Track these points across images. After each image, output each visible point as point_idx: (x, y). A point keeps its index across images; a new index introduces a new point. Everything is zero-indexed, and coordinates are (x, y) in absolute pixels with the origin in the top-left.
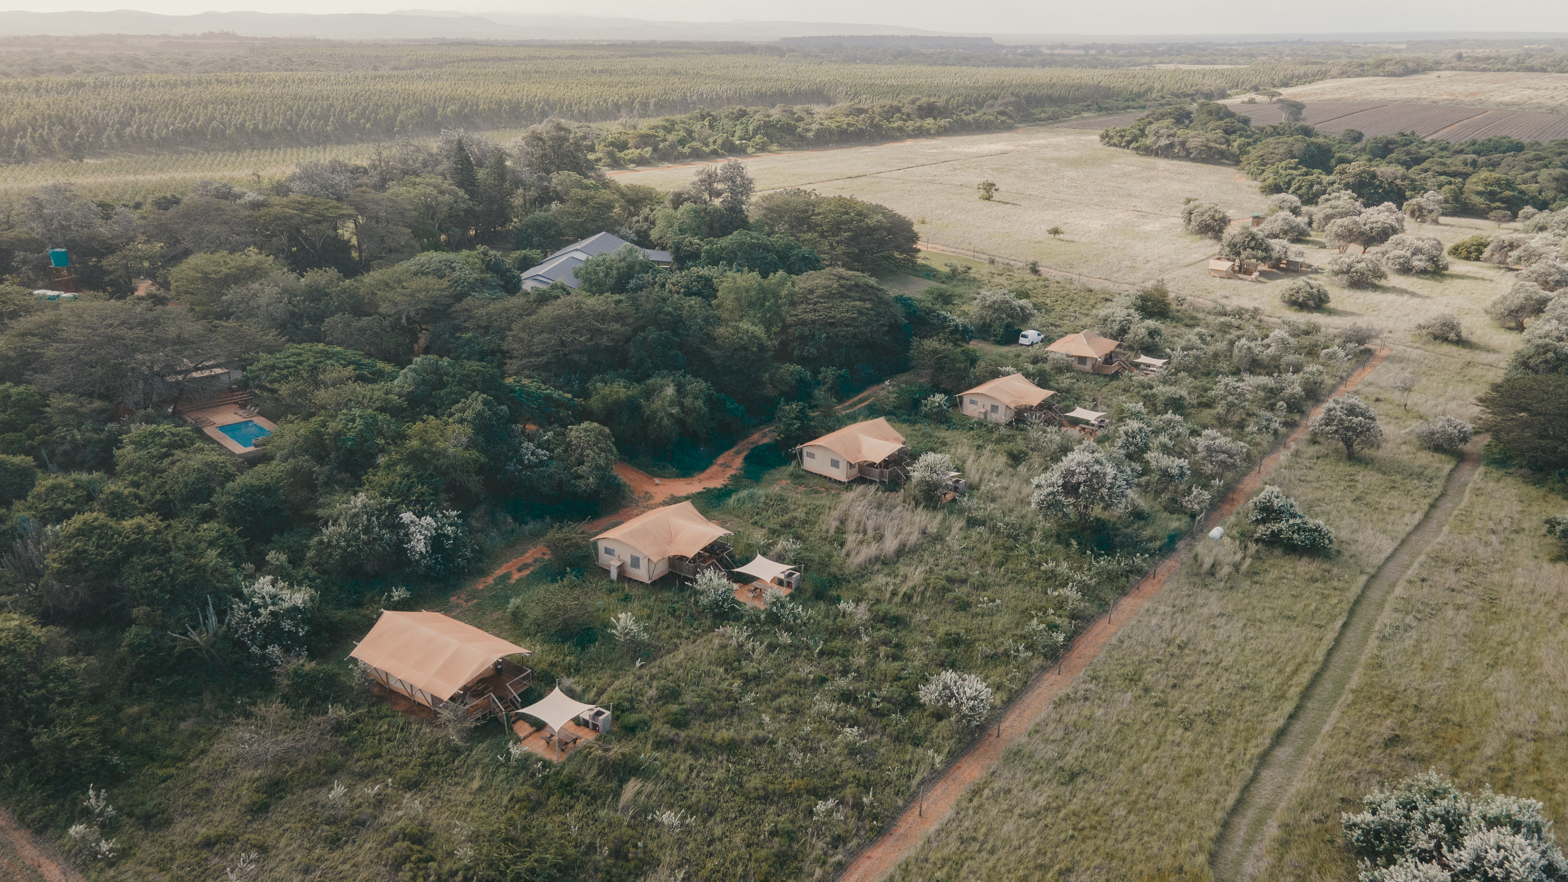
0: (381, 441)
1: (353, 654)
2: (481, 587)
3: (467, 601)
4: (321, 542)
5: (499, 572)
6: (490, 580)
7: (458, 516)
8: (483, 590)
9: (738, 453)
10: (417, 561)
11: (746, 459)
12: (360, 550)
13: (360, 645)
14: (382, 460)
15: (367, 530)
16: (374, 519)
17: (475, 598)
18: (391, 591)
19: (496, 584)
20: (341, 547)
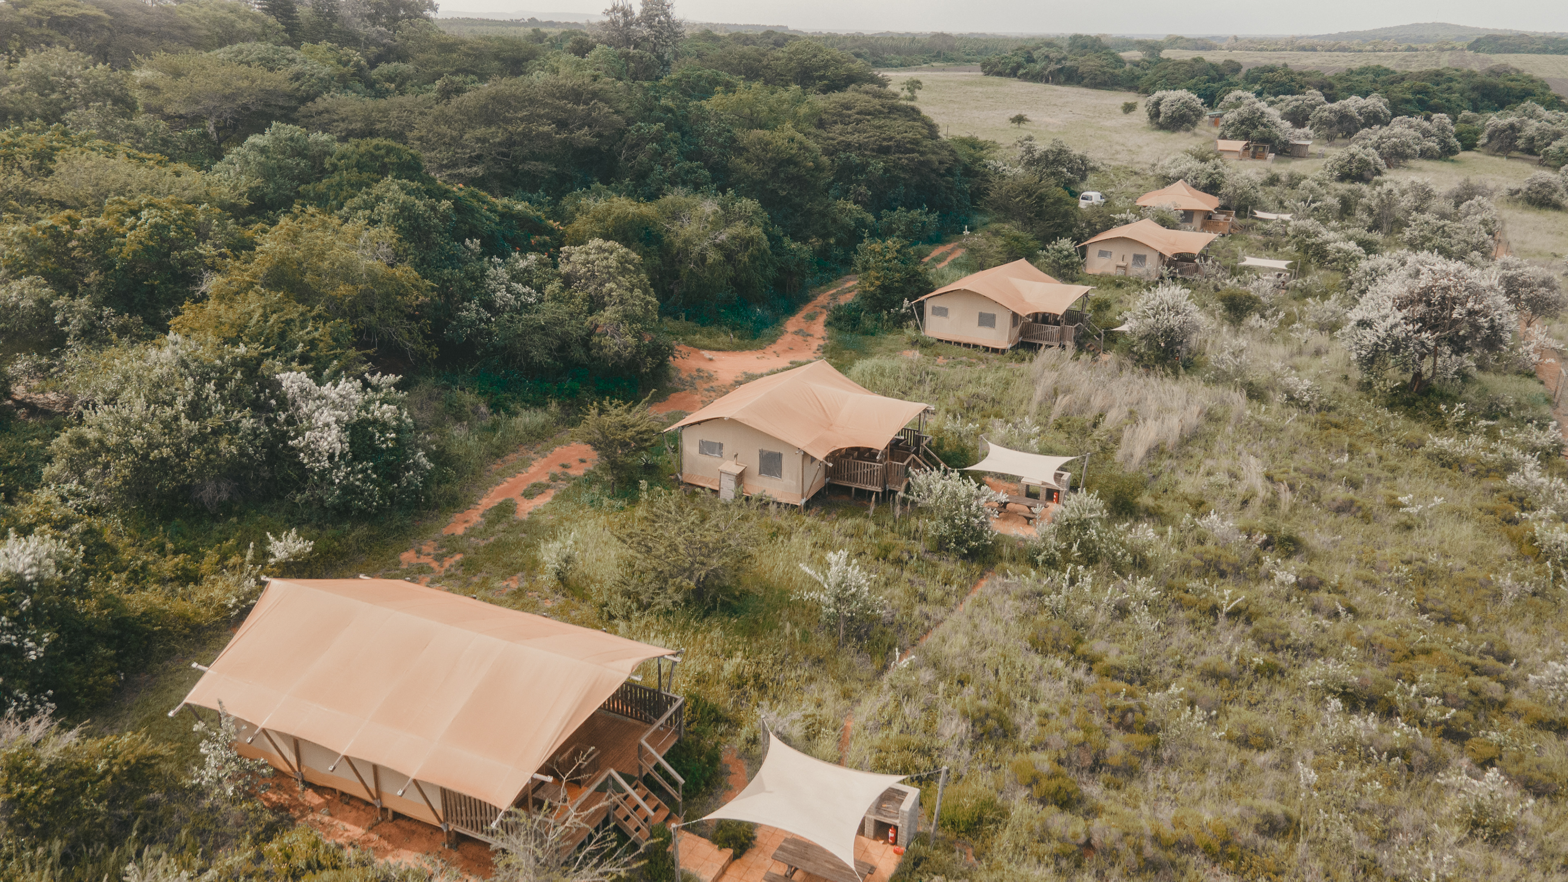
0: (206, 249)
1: (197, 696)
2: (460, 530)
3: (439, 558)
4: (81, 442)
5: (489, 500)
6: (475, 516)
7: (398, 386)
8: (467, 536)
9: (811, 318)
10: (323, 473)
11: (828, 324)
12: (181, 455)
13: (210, 672)
14: (211, 283)
15: (196, 410)
16: (211, 386)
17: (454, 551)
18: (264, 542)
19: (491, 523)
20: (130, 450)
